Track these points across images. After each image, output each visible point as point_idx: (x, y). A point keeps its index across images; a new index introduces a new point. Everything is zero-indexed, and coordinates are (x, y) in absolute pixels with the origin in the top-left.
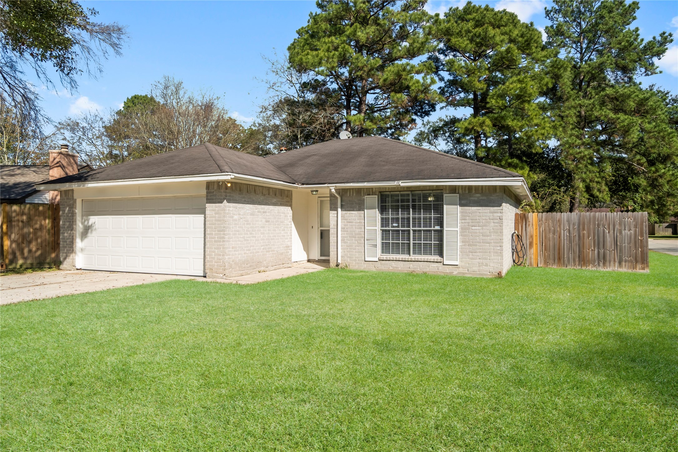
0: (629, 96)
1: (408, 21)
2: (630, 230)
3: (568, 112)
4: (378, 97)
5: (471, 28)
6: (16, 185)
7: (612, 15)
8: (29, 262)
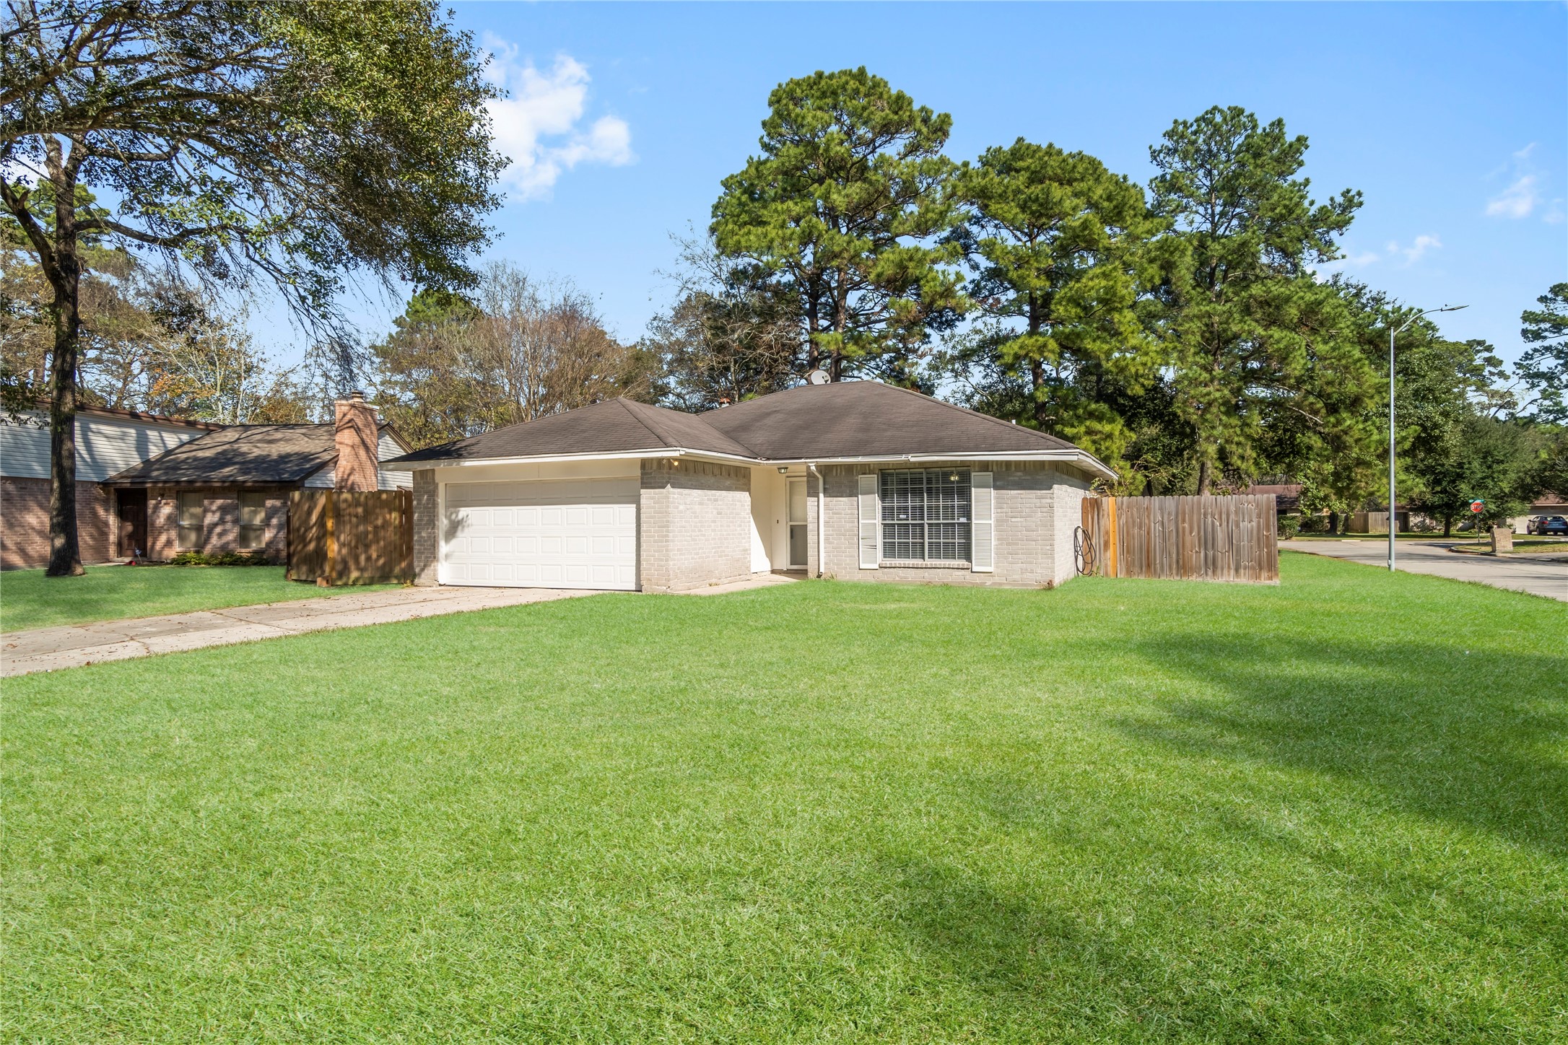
0: (1288, 299)
1: (917, 174)
2: (1251, 521)
3: (1187, 326)
4: (864, 296)
5: (1022, 187)
6: (284, 458)
7: (1259, 162)
8: (366, 575)
